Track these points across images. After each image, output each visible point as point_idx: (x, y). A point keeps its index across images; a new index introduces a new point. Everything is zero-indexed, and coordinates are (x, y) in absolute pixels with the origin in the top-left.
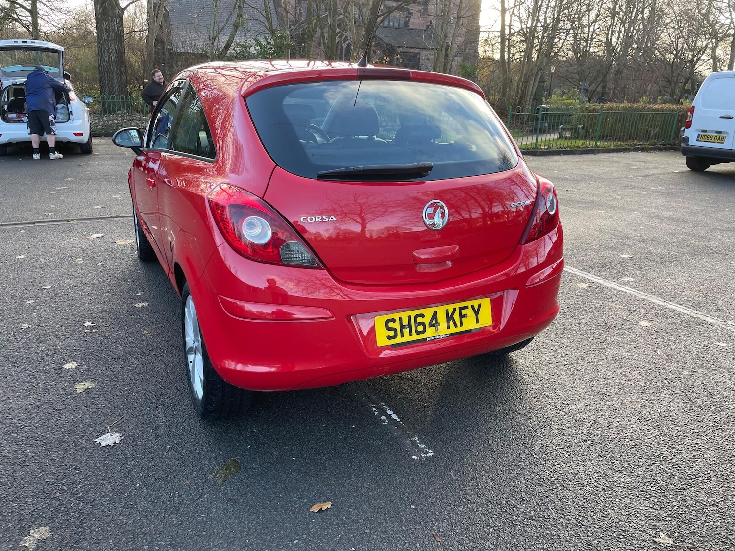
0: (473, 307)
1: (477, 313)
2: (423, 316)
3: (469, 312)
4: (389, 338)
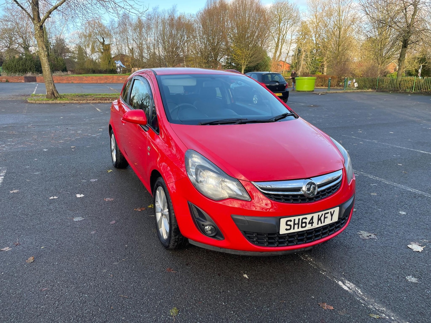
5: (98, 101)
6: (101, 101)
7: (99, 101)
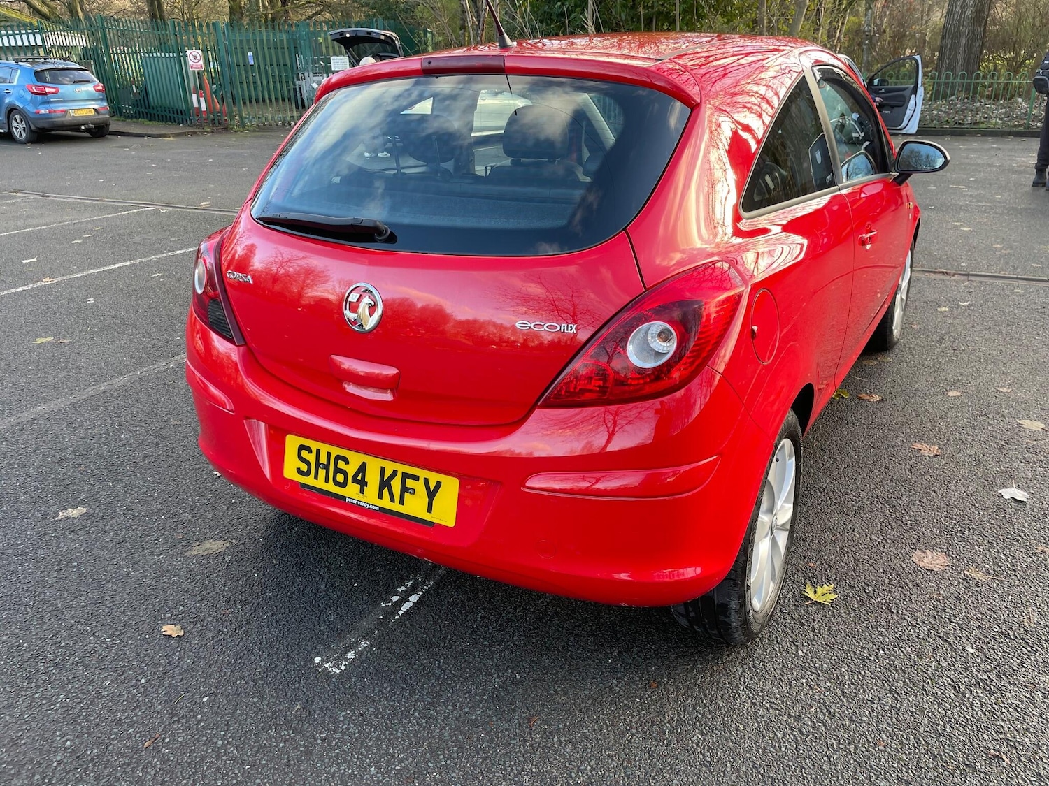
0: (426, 481)
1: (431, 495)
2: (346, 461)
3: (419, 486)
4: (299, 471)
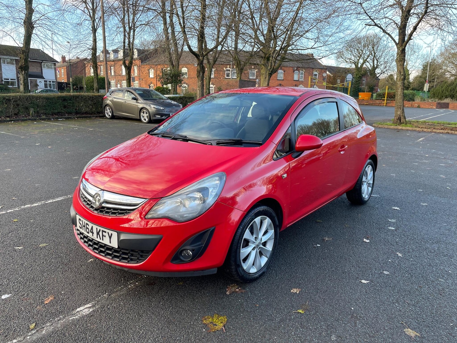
5: (446, 131)
6: (450, 131)
7: (448, 131)
